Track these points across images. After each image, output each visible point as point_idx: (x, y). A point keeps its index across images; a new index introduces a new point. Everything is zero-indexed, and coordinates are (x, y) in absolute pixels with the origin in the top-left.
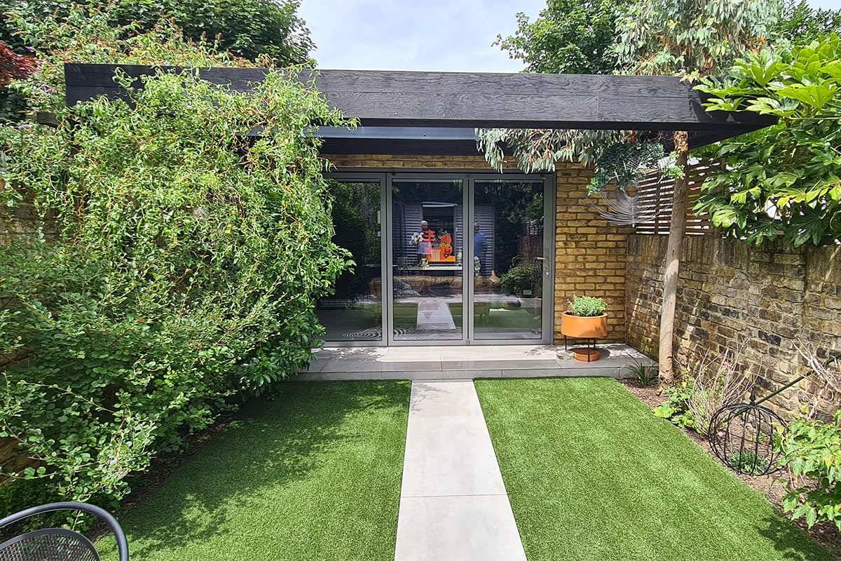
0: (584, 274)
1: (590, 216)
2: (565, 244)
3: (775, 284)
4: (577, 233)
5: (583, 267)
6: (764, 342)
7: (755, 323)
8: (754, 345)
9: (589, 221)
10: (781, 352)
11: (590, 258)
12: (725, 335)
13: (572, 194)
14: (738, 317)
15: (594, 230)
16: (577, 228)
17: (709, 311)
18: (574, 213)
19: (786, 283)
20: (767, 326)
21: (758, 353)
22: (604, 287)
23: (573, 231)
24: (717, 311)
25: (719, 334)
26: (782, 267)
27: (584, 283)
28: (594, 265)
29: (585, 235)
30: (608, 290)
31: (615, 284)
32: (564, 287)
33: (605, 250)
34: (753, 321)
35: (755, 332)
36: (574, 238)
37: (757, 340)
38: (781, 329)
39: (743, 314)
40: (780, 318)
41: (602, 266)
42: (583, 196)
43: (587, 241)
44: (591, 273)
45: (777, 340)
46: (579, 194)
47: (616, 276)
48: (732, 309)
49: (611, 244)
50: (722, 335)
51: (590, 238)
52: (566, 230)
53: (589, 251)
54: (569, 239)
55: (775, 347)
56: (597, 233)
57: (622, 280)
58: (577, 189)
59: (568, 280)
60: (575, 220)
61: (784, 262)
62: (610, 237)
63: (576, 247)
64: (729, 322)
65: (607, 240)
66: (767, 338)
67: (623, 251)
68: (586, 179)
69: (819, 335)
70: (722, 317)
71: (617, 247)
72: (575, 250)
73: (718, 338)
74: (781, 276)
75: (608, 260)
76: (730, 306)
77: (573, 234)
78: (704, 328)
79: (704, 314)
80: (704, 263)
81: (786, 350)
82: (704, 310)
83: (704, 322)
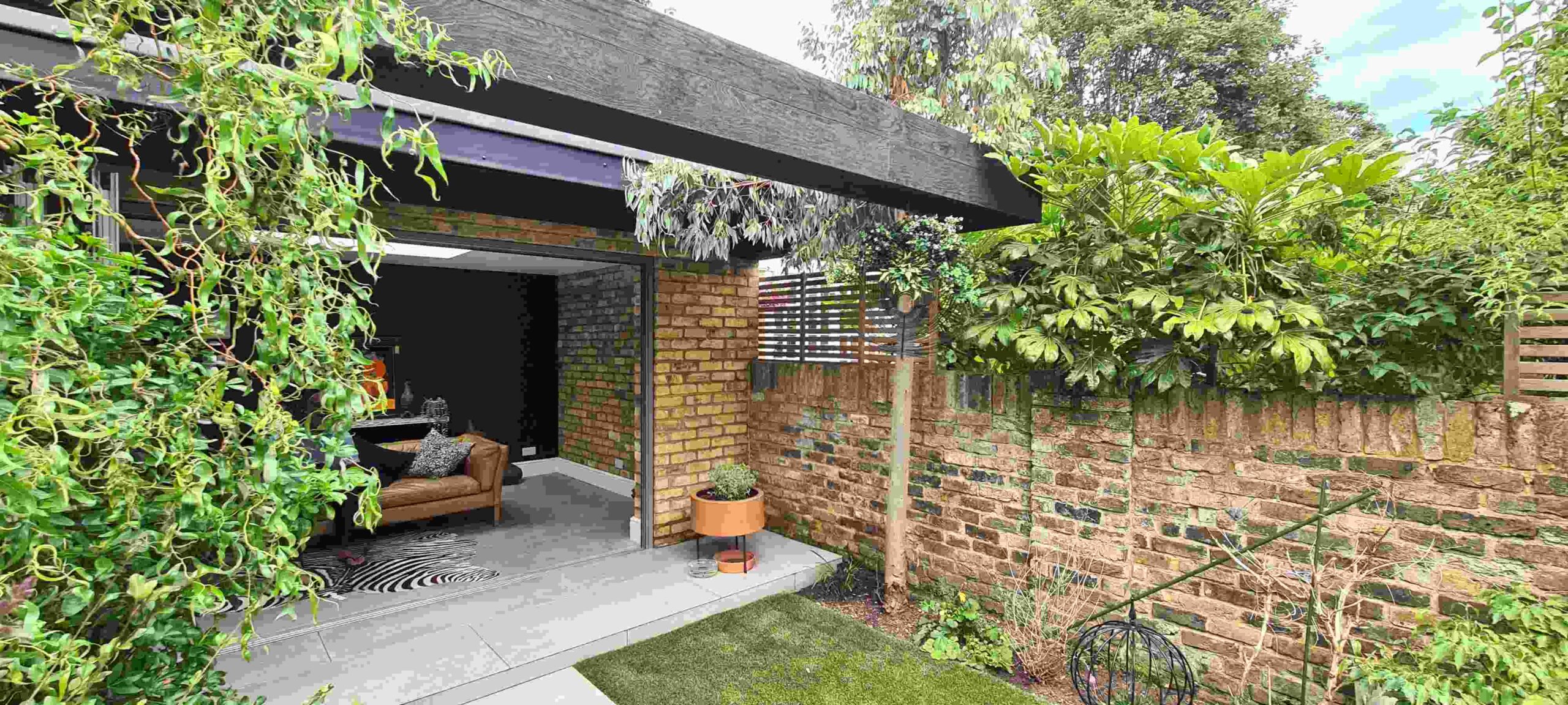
0: (696, 424)
1: (703, 334)
2: (669, 378)
3: (1084, 437)
4: (685, 360)
5: (693, 414)
6: (1067, 519)
7: (1048, 492)
8: (1049, 524)
9: (700, 340)
10: (1103, 532)
11: (704, 399)
12: (976, 508)
13: (677, 298)
14: (1001, 483)
15: (707, 355)
16: (685, 351)
17: (939, 475)
18: (679, 328)
19: (1106, 435)
20: (1072, 496)
21: (1057, 535)
22: (723, 442)
23: (679, 356)
24: (956, 474)
25: (963, 507)
26: (1096, 414)
27: (697, 438)
28: (708, 410)
29: (696, 363)
30: (728, 446)
31: (735, 436)
32: (669, 448)
33: (721, 385)
34: (1043, 489)
35: (1051, 505)
36: (682, 368)
37: (1054, 515)
38: (1102, 500)
39: (1011, 478)
40: (1097, 484)
41: (718, 409)
42: (692, 301)
43: (698, 371)
44: (705, 422)
45: (1094, 516)
46: (686, 298)
47: (736, 423)
48: (989, 472)
49: (728, 376)
50: (969, 509)
51: (704, 366)
52: (669, 355)
53: (702, 388)
54: (674, 369)
55: (1090, 525)
56: (712, 359)
57: (744, 428)
58: (683, 291)
59: (675, 436)
60: (681, 339)
61: (1101, 408)
62: (728, 365)
63: (685, 382)
64: (983, 490)
65: (724, 371)
66: (1073, 513)
67: (743, 385)
68: (695, 275)
69: (1164, 505)
70: (968, 483)
71: (737, 379)
72: (683, 386)
73: (960, 514)
74: (1096, 427)
75: (725, 399)
76: (984, 467)
77: (679, 362)
78: (929, 500)
79: (930, 479)
80: (926, 407)
81: (1112, 529)
82: (929, 473)
83: (929, 489)
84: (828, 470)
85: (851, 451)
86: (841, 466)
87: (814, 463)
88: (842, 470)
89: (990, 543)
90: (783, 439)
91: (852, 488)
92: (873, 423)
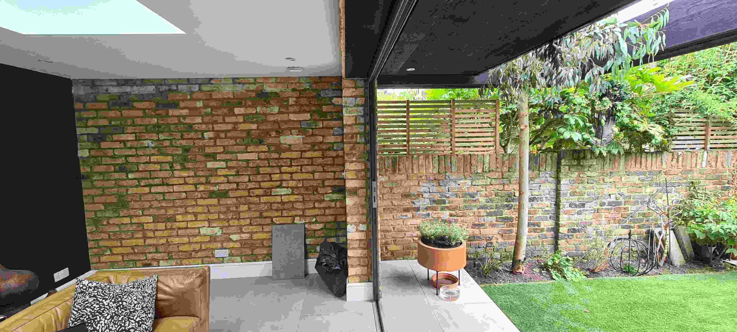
3: (581, 175)
7: (567, 200)
8: (567, 212)
10: (586, 211)
14: (542, 201)
17: (512, 203)
20: (576, 200)
21: (570, 216)
35: (568, 205)
37: (569, 209)
38: (586, 199)
39: (546, 198)
40: (584, 193)
48: (537, 197)
55: (582, 209)
66: (576, 206)
69: (601, 196)
74: (585, 171)
76: (534, 195)
78: (506, 216)
79: (507, 206)
80: (505, 172)
81: (589, 209)
82: (506, 203)
83: (506, 211)
84: (443, 214)
85: (459, 201)
86: (450, 210)
87: (430, 212)
88: (451, 212)
89: (536, 227)
90: (407, 203)
91: (459, 220)
92: (473, 184)
